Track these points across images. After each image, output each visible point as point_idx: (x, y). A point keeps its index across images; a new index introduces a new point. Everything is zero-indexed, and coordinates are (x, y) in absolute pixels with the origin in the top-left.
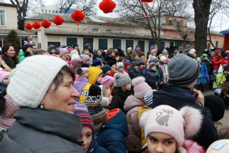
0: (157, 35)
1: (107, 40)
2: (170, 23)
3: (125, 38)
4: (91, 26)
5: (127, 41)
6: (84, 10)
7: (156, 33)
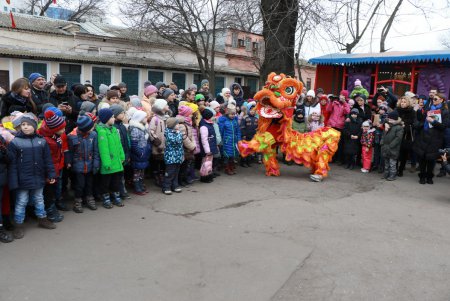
0: (209, 63)
1: (109, 70)
2: (240, 44)
3: (148, 67)
4: (85, 42)
5: (150, 72)
6: (80, 11)
7: (206, 61)
